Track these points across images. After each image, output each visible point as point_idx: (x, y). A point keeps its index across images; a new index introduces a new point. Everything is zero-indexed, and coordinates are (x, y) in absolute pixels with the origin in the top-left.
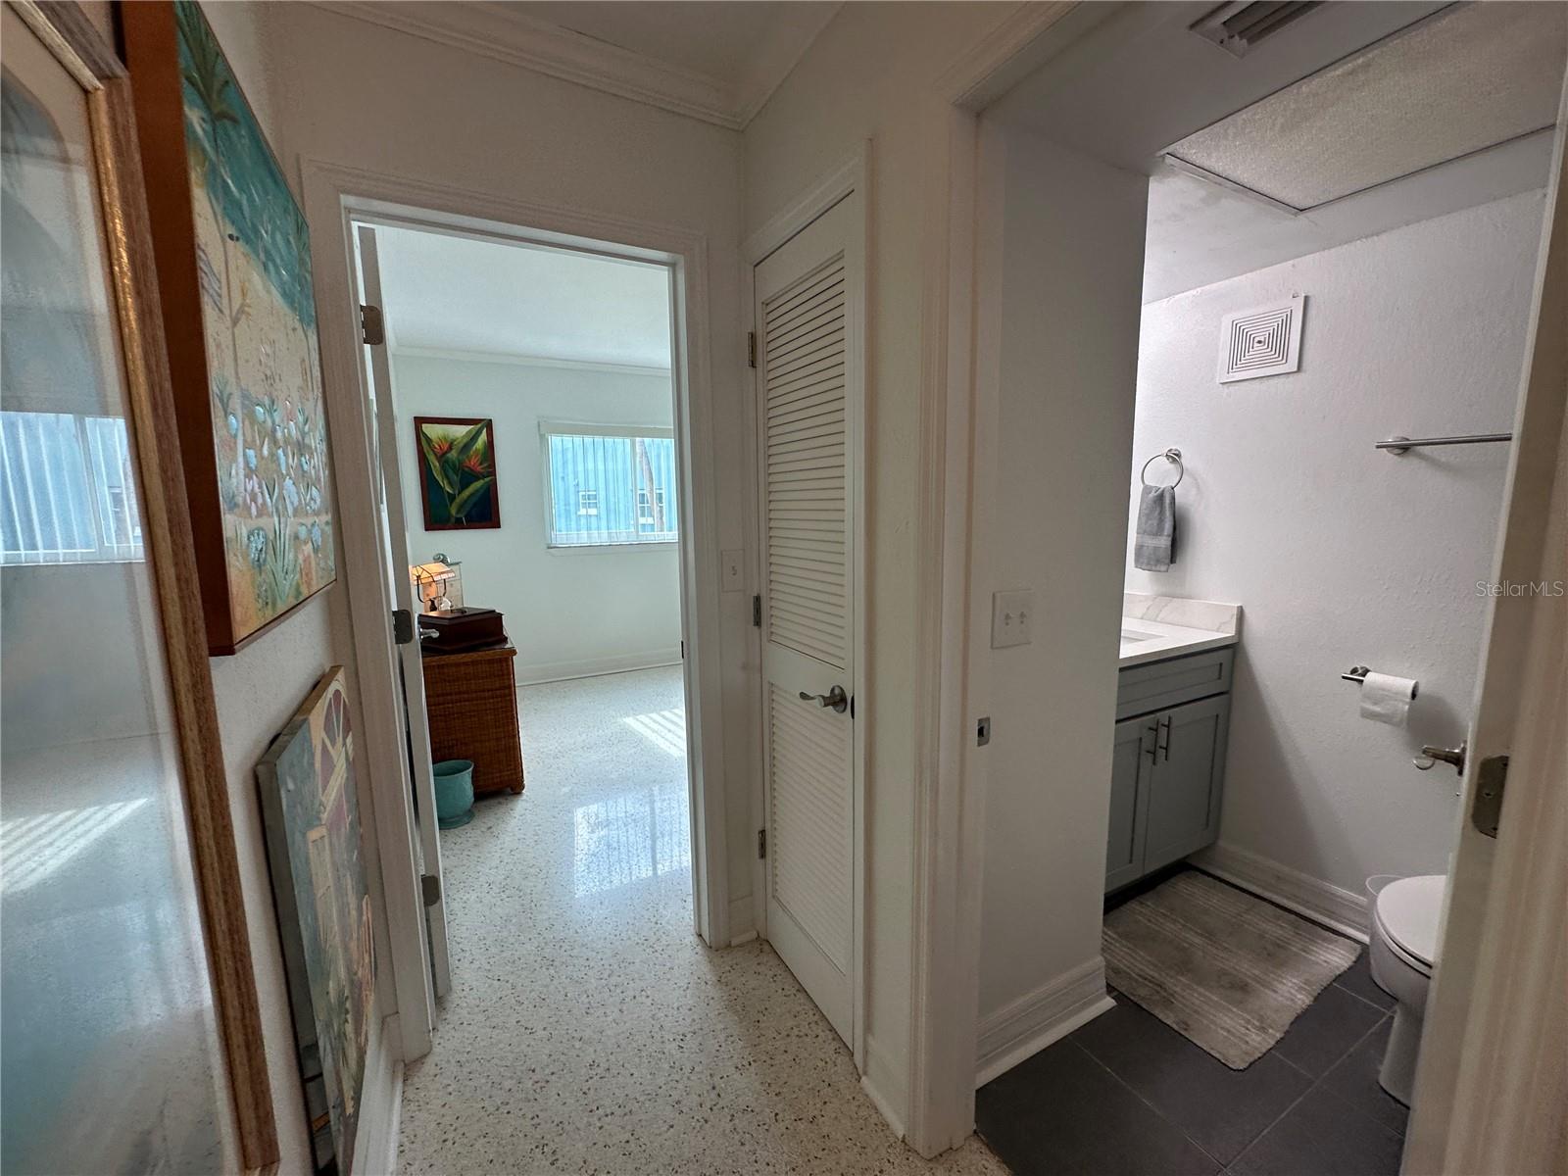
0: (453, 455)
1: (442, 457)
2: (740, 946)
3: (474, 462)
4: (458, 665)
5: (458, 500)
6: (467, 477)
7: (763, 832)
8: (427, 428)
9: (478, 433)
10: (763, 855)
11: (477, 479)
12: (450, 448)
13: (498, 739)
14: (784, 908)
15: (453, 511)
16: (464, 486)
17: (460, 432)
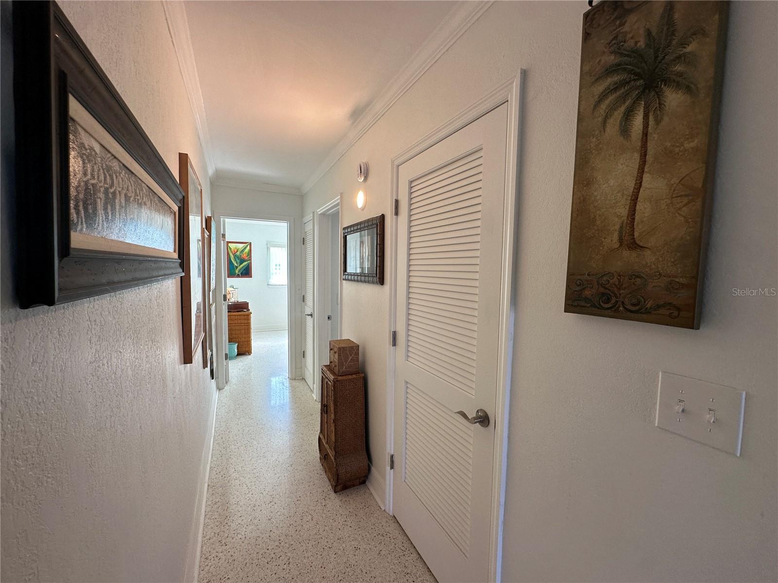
0: (238, 253)
1: (234, 254)
2: (297, 379)
3: (244, 255)
4: (235, 315)
5: (239, 268)
6: (242, 261)
7: (304, 352)
8: (230, 245)
9: (247, 246)
10: (304, 357)
11: (246, 261)
12: (237, 251)
13: (245, 338)
14: (308, 370)
15: (237, 272)
16: (241, 263)
17: (241, 246)
